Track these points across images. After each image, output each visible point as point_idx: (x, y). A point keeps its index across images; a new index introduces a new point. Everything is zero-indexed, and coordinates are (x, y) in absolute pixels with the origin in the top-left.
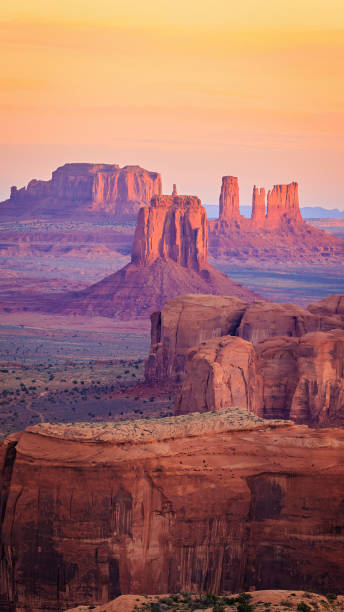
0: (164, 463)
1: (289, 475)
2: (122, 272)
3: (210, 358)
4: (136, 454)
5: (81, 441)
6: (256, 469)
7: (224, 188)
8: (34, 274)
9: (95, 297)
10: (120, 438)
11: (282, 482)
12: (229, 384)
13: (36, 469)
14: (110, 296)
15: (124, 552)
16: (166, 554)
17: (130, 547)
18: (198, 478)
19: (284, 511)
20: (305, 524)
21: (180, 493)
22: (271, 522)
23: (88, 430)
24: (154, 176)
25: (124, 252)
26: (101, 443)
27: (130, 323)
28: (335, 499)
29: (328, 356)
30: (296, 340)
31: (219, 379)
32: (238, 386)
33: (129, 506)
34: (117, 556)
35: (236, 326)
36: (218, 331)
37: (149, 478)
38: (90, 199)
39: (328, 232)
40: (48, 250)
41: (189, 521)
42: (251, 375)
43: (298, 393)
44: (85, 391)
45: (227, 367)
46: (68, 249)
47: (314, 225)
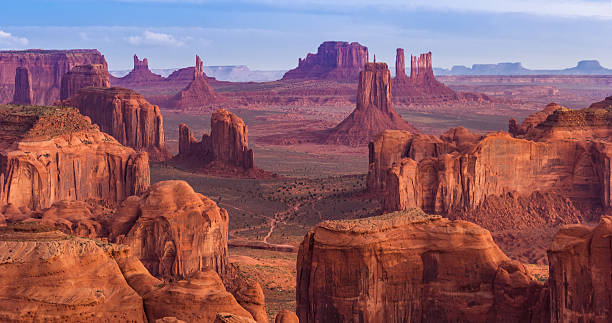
0: (383, 246)
1: (441, 252)
2: (352, 115)
3: (398, 173)
4: (370, 240)
5: (344, 232)
6: (425, 248)
7: (398, 56)
8: (312, 118)
9: (340, 133)
10: (362, 230)
11: (437, 256)
12: (406, 189)
13: (324, 251)
14: (347, 132)
15: (365, 306)
16: (385, 307)
17: (368, 303)
18: (399, 255)
19: (438, 276)
20: (449, 285)
21: (390, 266)
22: (433, 284)
23: (348, 225)
24: (365, 49)
25: (352, 101)
26: (353, 233)
27: (357, 149)
28: (461, 268)
29: (452, 170)
30: (436, 159)
31: (401, 187)
32: (411, 191)
33: (367, 276)
34: (362, 309)
35: (408, 151)
36: (400, 154)
37: (376, 256)
38: (335, 66)
39: (446, 84)
40: (317, 101)
41: (395, 285)
42: (417, 184)
43: (438, 195)
44: (339, 196)
45: (405, 179)
46: (326, 100)
47: (439, 80)
